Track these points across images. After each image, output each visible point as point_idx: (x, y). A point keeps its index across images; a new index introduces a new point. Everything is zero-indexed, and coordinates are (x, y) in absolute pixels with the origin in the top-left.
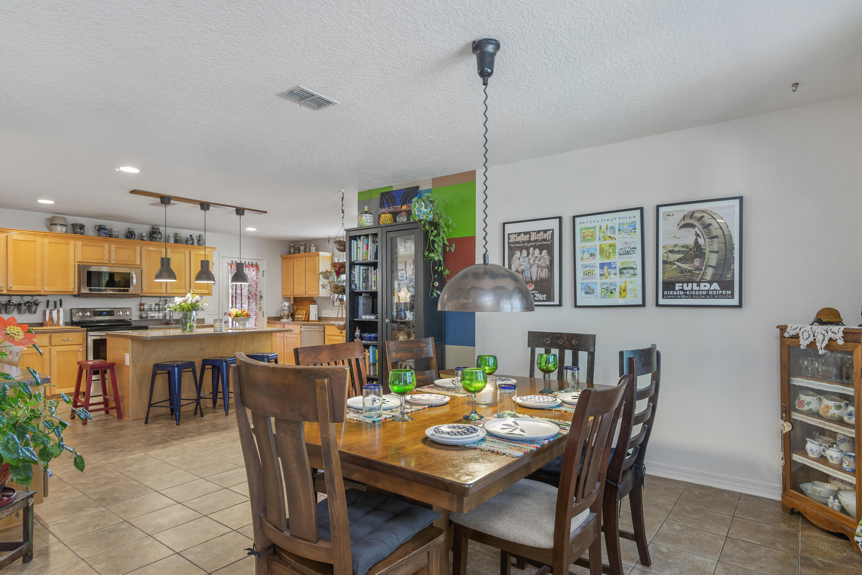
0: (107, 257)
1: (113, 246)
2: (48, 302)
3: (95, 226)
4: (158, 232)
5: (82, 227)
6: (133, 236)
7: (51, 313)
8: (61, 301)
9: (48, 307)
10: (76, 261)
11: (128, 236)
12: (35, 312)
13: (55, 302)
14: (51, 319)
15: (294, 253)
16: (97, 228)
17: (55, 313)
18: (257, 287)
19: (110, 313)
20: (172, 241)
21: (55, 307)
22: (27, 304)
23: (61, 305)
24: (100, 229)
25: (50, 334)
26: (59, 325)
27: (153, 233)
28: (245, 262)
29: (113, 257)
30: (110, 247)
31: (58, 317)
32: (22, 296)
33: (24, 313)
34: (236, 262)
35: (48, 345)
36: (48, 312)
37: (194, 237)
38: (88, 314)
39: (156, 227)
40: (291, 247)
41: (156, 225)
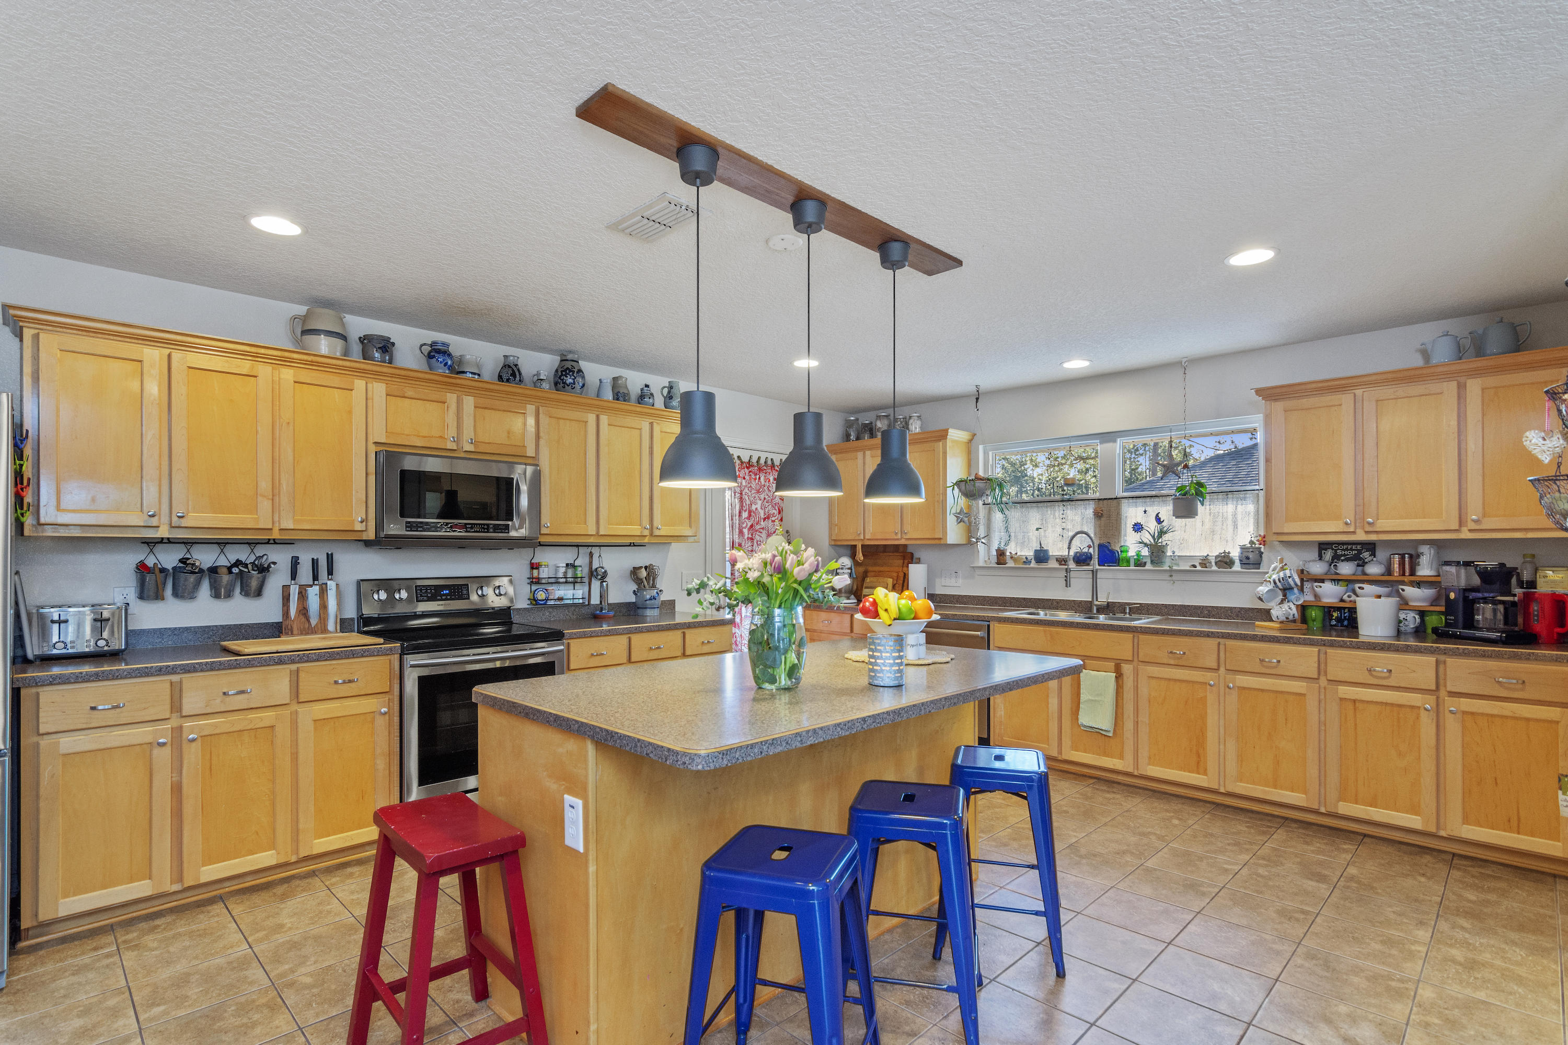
0: (452, 432)
1: (469, 402)
2: (295, 562)
3: (421, 346)
4: (576, 370)
5: (386, 346)
6: (518, 378)
7: (303, 596)
8: (330, 558)
9: (294, 576)
10: (371, 441)
11: (505, 377)
12: (259, 593)
13: (315, 563)
14: (304, 611)
15: (858, 438)
16: (427, 349)
17: (313, 593)
18: (781, 520)
19: (457, 589)
20: (608, 395)
21: (315, 577)
22: (236, 570)
23: (330, 572)
24: (436, 352)
25: (294, 667)
26: (325, 630)
27: (565, 371)
28: (759, 458)
29: (468, 433)
30: (459, 403)
31: (324, 606)
32: (222, 544)
33: (229, 595)
34: (739, 457)
35: (287, 701)
36: (294, 591)
37: (655, 389)
38: (404, 594)
39: (570, 357)
40: (849, 424)
41: (570, 352)
